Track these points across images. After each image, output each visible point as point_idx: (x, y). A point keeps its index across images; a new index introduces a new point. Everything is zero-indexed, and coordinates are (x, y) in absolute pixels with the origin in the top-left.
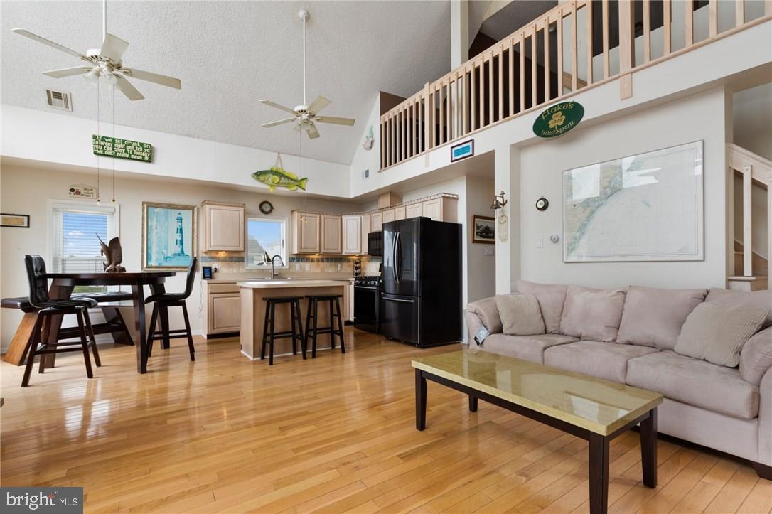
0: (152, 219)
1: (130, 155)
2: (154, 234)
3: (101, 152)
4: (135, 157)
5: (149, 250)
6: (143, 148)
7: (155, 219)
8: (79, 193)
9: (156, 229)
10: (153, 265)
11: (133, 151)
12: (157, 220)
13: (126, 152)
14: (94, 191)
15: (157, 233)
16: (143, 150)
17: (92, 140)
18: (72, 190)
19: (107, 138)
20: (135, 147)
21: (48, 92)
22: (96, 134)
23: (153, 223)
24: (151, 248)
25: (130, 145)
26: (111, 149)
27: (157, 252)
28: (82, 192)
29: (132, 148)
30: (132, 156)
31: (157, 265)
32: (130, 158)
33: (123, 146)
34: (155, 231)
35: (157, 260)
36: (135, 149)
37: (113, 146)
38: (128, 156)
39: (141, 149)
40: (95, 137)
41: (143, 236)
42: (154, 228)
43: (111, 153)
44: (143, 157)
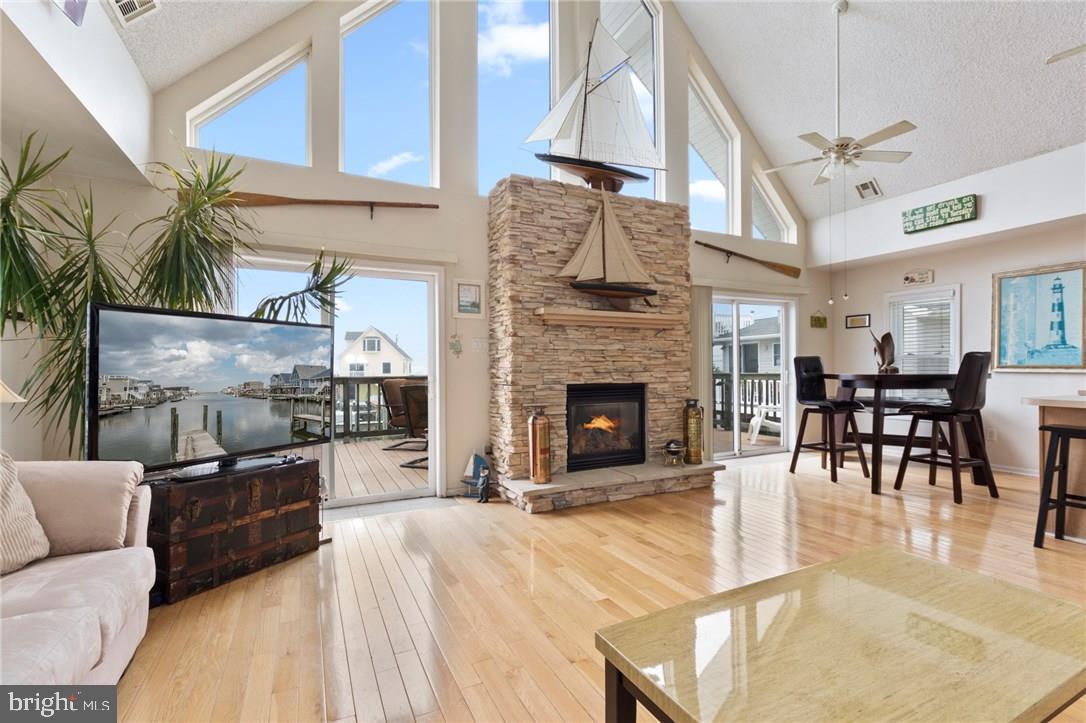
0: (1008, 296)
1: (946, 220)
2: (1012, 316)
3: (911, 229)
4: (952, 220)
5: (1003, 343)
6: (963, 204)
7: (1012, 295)
8: (913, 280)
9: (1015, 309)
10: (1009, 364)
11: (949, 214)
12: (1016, 296)
13: (940, 218)
14: (930, 274)
15: (1015, 315)
16: (963, 207)
17: (901, 218)
18: (907, 279)
19: (917, 210)
20: (951, 207)
21: (857, 187)
22: (904, 210)
23: (1010, 301)
24: (1006, 339)
25: (946, 207)
26: (923, 220)
27: (1016, 345)
28: (916, 277)
29: (948, 210)
30: (949, 221)
31: (1015, 364)
32: (946, 225)
33: (936, 212)
34: (1012, 313)
35: (1015, 356)
36: (951, 209)
37: (925, 217)
38: (942, 222)
39: (960, 206)
40: (904, 214)
41: (993, 322)
42: (1011, 309)
43: (923, 227)
44: (963, 216)
